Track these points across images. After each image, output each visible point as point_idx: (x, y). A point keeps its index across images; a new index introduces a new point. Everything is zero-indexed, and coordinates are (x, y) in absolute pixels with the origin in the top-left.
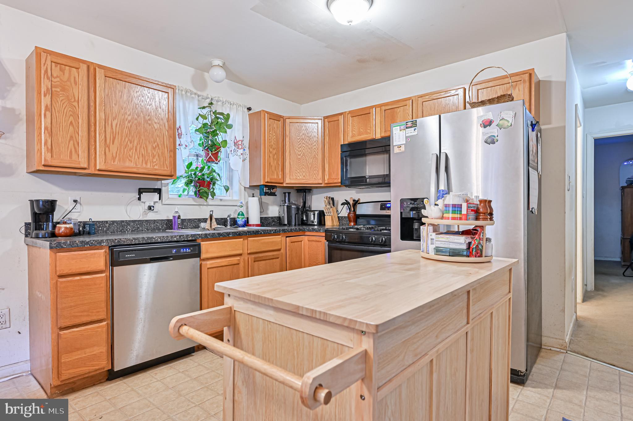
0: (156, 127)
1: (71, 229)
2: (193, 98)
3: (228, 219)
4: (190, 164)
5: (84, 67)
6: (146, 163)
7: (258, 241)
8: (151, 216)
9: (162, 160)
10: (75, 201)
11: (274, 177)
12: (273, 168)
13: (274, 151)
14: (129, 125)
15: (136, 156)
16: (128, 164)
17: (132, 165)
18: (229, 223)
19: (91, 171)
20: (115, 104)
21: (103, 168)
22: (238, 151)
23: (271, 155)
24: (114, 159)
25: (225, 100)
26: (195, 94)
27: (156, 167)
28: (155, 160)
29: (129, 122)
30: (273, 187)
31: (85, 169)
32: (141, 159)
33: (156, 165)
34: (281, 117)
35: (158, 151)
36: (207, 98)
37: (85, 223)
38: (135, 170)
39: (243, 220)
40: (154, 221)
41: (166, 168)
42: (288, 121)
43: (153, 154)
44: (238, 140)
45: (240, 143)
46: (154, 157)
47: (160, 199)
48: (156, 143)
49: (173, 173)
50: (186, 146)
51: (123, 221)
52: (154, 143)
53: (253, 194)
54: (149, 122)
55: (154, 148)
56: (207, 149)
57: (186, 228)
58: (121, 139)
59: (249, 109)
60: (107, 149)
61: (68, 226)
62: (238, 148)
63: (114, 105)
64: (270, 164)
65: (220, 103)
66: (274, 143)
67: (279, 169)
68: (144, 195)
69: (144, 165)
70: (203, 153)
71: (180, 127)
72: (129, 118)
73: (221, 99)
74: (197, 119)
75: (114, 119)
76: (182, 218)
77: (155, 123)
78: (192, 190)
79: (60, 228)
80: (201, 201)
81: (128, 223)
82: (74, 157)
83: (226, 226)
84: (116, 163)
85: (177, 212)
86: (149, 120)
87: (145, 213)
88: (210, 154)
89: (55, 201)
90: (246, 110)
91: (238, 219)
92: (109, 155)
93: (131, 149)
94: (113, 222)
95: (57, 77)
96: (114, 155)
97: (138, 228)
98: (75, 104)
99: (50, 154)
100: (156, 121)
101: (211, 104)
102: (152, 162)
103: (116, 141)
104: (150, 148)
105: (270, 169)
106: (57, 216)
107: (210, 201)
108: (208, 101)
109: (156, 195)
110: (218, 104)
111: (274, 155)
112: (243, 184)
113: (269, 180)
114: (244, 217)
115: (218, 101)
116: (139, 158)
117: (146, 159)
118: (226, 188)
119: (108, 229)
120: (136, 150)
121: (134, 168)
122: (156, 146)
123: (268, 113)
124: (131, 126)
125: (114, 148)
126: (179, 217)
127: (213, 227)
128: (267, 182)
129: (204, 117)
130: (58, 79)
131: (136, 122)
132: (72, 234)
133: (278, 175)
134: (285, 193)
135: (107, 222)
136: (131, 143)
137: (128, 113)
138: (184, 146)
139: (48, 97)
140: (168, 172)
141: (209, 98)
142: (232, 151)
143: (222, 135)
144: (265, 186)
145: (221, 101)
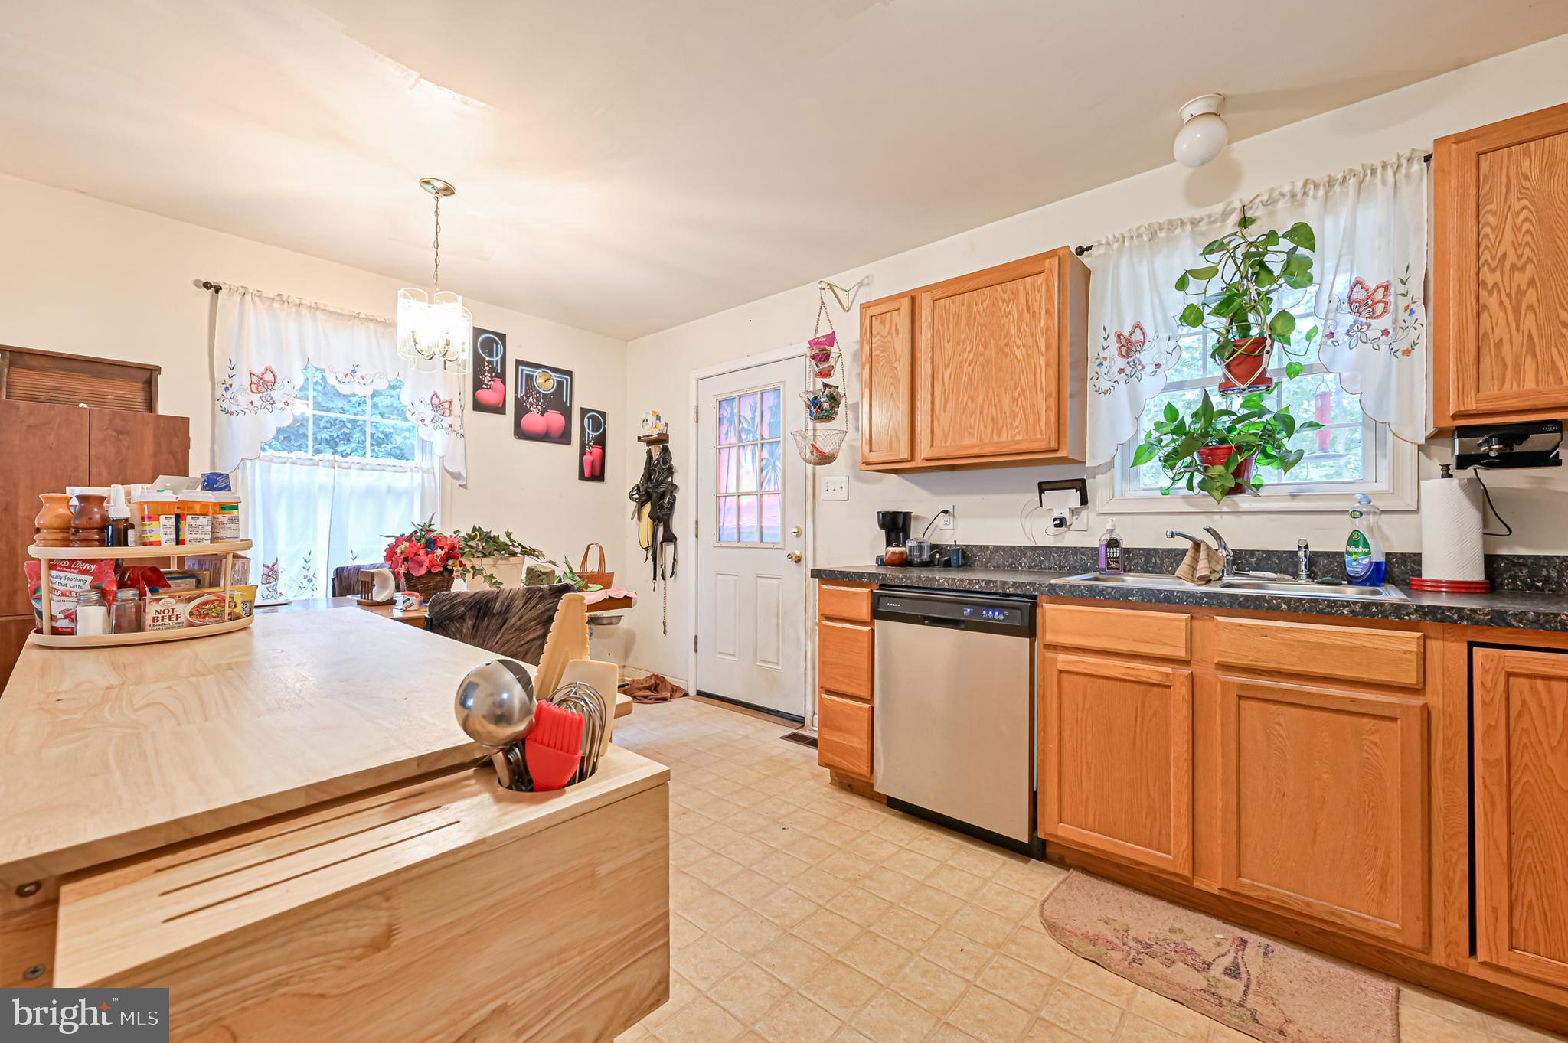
0: (1019, 355)
1: (902, 554)
2: (1177, 237)
3: (1301, 554)
4: (1173, 411)
5: (907, 305)
6: (999, 434)
7: (1264, 632)
8: (1070, 539)
9: (1031, 421)
10: (945, 512)
11: (1517, 387)
12: (1514, 351)
14: (970, 369)
15: (982, 425)
16: (966, 442)
17: (975, 441)
18: (1303, 567)
19: (918, 463)
20: (948, 342)
21: (929, 455)
22: (1369, 325)
24: (945, 437)
25: (1299, 185)
27: (1018, 438)
28: (1016, 424)
29: (970, 364)
32: (990, 427)
33: (1019, 433)
35: (1024, 403)
36: (1225, 215)
38: (976, 451)
39: (1364, 562)
40: (1070, 550)
41: (1039, 436)
43: (1013, 411)
44: (1372, 288)
45: (1382, 293)
46: (1014, 417)
47: (1084, 501)
48: (1019, 389)
50: (1158, 366)
51: (1013, 548)
52: (1016, 388)
53: (1446, 467)
54: (1007, 350)
55: (1015, 400)
58: (957, 400)
60: (935, 423)
62: (1374, 314)
63: (946, 343)
64: (1484, 337)
65: (1280, 204)
66: (1518, 243)
69: (995, 438)
71: (1138, 326)
72: (971, 357)
73: (1286, 189)
75: (947, 366)
77: (1018, 347)
81: (1023, 550)
82: (895, 448)
83: (1295, 575)
84: (948, 444)
85: (1115, 532)
86: (1007, 345)
87: (1052, 533)
89: (911, 512)
91: (1348, 558)
92: (938, 431)
93: (973, 413)
94: (998, 548)
95: (878, 334)
96: (946, 429)
97: (1042, 562)
98: (896, 365)
99: (868, 447)
100: (1019, 342)
101: (1245, 222)
102: (1011, 428)
103: (949, 406)
104: (1007, 400)
105: (1492, 359)
106: (914, 534)
107: (1243, 500)
108: (1235, 218)
109: (1073, 497)
110: (1278, 207)
111: (1524, 292)
113: (1472, 405)
114: (1366, 550)
115: (1270, 202)
116: (985, 427)
117: (1000, 426)
119: (989, 561)
120: (981, 412)
121: (975, 446)
122: (1019, 395)
124: (973, 370)
125: (944, 420)
127: (1199, 574)
128: (1462, 416)
129: (1209, 273)
130: (878, 337)
131: (981, 359)
132: (904, 561)
133: (1552, 372)
135: (987, 547)
136: (972, 401)
137: (968, 348)
138: (1150, 368)
140: (1043, 446)
141: (1234, 209)
142: (1341, 335)
143: (1287, 298)
144: (1464, 432)
145: (1283, 195)
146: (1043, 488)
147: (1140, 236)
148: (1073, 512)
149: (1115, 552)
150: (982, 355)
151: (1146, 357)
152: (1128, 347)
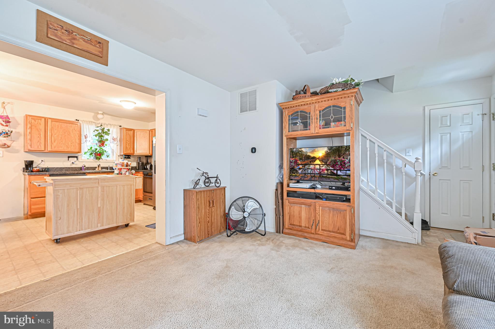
1: (38, 169)
2: (93, 124)
3: (109, 167)
4: (91, 148)
5: (43, 119)
6: (68, 148)
8: (74, 166)
9: (75, 147)
10: (42, 161)
11: (129, 152)
12: (128, 149)
13: (129, 142)
17: (62, 149)
19: (46, 151)
21: (50, 150)
23: (127, 144)
24: (55, 147)
25: (108, 124)
26: (94, 122)
27: (72, 150)
30: (128, 156)
31: (44, 151)
32: (66, 147)
34: (132, 129)
35: (73, 144)
36: (99, 123)
37: (46, 168)
40: (75, 168)
42: (135, 131)
43: (71, 145)
45: (115, 139)
47: (77, 160)
48: (72, 142)
49: (79, 151)
51: (61, 168)
53: (121, 158)
54: (70, 135)
56: (99, 142)
57: (89, 170)
58: (58, 141)
59: (121, 126)
60: (52, 144)
61: (37, 169)
62: (115, 141)
63: (55, 130)
64: (126, 147)
65: (105, 125)
66: (129, 140)
67: (131, 149)
68: (70, 159)
69: (67, 149)
70: (98, 143)
71: (86, 134)
72: (61, 134)
74: (94, 131)
75: (56, 134)
76: (86, 167)
77: (72, 135)
78: (92, 157)
79: (34, 169)
80: (97, 160)
81: (64, 168)
82: (39, 147)
83: (108, 169)
84: (55, 149)
85: (84, 165)
86: (70, 134)
87: (71, 165)
88: (100, 144)
89: (33, 161)
90: (119, 127)
92: (53, 146)
93: (62, 144)
94: (57, 168)
95: (34, 123)
97: (68, 170)
98: (40, 131)
99: (30, 147)
101: (101, 125)
102: (71, 148)
103: (56, 142)
104: (70, 143)
105: (127, 149)
106: (34, 165)
107: (101, 160)
108: (100, 124)
109: (76, 159)
111: (129, 144)
112: (117, 154)
113: (126, 153)
115: (104, 124)
116: (65, 147)
117: (68, 147)
118: (108, 156)
119: (55, 170)
120: (64, 144)
123: (125, 128)
124: (62, 137)
125: (55, 144)
126: (85, 166)
127: (100, 169)
128: (125, 154)
129: (97, 131)
132: (38, 171)
133: (131, 151)
134: (138, 157)
135: (55, 168)
136: (62, 142)
137: (61, 132)
138: (88, 141)
139: (30, 129)
140: (77, 151)
141: (100, 123)
142: (112, 142)
143: (106, 137)
144: (125, 155)
145: (106, 124)
146: (69, 157)
147: (87, 122)
148: (75, 161)
149: (85, 168)
150: (64, 134)
151: (88, 139)
152: (86, 137)
